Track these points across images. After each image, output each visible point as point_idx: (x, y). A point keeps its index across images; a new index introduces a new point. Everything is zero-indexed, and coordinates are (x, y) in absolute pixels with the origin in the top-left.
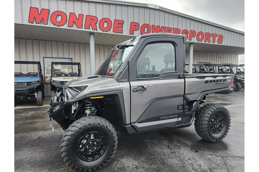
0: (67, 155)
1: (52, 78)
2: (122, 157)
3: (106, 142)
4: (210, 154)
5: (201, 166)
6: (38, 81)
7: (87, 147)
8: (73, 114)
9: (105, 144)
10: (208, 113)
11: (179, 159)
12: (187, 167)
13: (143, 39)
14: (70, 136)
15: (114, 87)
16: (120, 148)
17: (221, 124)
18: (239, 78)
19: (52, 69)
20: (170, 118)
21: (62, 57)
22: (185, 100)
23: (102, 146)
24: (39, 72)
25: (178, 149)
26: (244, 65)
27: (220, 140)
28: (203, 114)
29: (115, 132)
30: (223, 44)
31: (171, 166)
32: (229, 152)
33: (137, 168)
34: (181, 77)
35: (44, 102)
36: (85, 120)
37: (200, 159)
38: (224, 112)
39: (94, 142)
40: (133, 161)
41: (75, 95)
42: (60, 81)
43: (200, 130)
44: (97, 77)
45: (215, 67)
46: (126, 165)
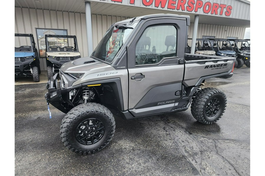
0: (67, 140)
1: (47, 53)
2: (120, 138)
3: (105, 127)
4: (202, 137)
5: (193, 149)
6: (32, 56)
7: (86, 132)
8: (71, 100)
9: (103, 129)
10: (205, 97)
11: (173, 141)
12: (180, 149)
13: (144, 21)
14: (69, 123)
15: (112, 75)
16: (118, 130)
17: (217, 108)
18: (242, 54)
19: (46, 43)
20: (167, 104)
21: (56, 28)
22: (183, 86)
23: (100, 131)
24: (33, 46)
25: (173, 131)
26: (249, 40)
27: (214, 123)
28: (200, 98)
29: (114, 118)
30: (231, 17)
31: (165, 148)
32: (221, 135)
33: (134, 150)
34: (181, 63)
35: (41, 77)
36: (83, 108)
37: (193, 141)
38: (221, 96)
39: (93, 127)
40: (130, 142)
41: (72, 82)
42: (56, 57)
43: (196, 113)
44: (94, 61)
45: (219, 42)
46: (124, 147)
